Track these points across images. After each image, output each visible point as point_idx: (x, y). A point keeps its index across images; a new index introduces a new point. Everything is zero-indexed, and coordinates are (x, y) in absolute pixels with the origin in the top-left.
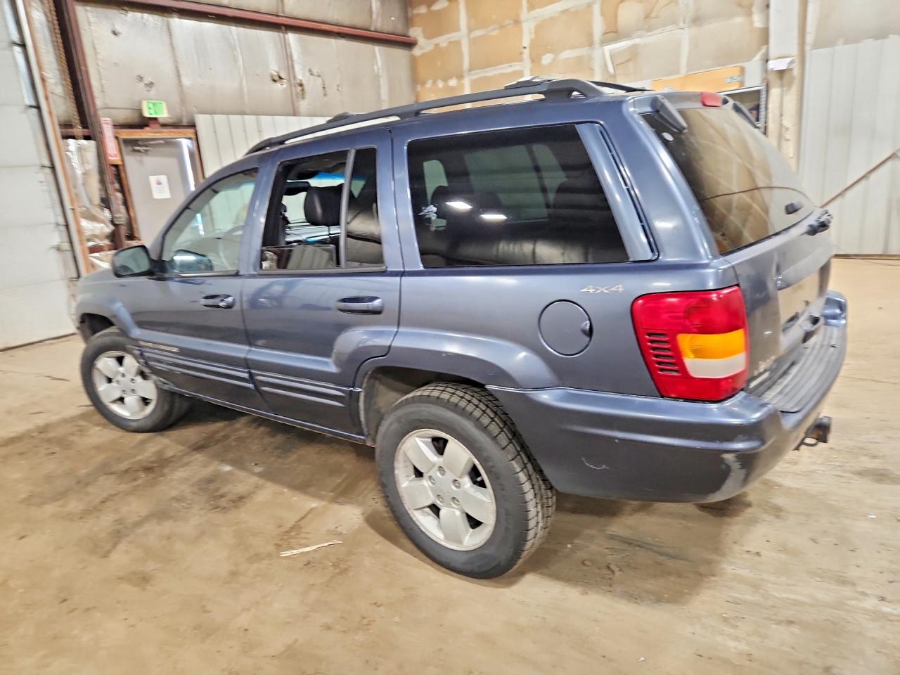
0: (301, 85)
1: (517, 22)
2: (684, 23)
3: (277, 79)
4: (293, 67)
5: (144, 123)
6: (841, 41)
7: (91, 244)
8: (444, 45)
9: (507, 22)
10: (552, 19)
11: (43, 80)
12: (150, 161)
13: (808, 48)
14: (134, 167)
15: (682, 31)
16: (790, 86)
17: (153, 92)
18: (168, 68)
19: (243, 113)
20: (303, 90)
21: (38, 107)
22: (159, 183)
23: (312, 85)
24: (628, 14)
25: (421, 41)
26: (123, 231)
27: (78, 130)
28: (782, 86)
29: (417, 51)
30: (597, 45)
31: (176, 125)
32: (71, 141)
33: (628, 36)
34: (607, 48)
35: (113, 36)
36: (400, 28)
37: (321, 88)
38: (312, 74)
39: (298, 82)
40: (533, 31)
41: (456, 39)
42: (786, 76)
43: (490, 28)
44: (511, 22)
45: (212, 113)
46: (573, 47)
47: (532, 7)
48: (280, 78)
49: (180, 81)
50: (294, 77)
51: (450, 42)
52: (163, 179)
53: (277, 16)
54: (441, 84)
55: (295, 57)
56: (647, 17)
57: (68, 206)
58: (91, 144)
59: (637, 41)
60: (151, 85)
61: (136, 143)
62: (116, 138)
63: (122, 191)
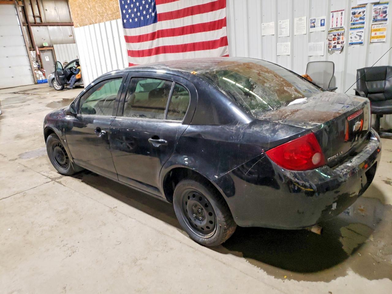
5: (43, 47)
7: (35, 69)
11: (26, 41)
12: (45, 53)
14: (42, 55)
17: (45, 41)
18: (47, 36)
19: (63, 44)
21: (26, 46)
22: (47, 58)
26: (41, 67)
27: (32, 49)
31: (50, 47)
32: (31, 51)
35: (37, 31)
45: (56, 44)
48: (71, 36)
49: (50, 38)
53: (70, 23)
57: (31, 62)
58: (35, 52)
60: (44, 40)
61: (42, 50)
62: (39, 50)
63: (40, 59)
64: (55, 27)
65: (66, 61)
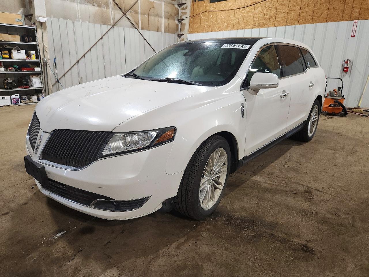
28: (42, 29)
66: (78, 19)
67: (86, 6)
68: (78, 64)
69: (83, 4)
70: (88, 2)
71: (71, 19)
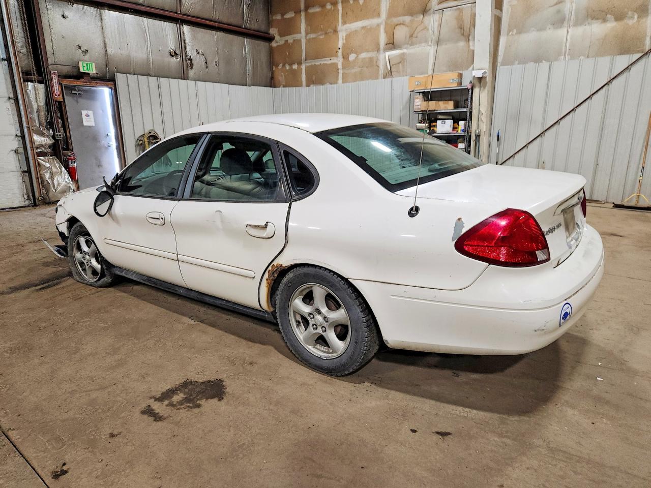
0: (190, 59)
1: (335, 31)
2: (431, 42)
3: (173, 54)
4: (185, 47)
5: (80, 76)
6: (517, 62)
7: (39, 150)
8: (290, 41)
9: (330, 30)
10: (356, 31)
11: (13, 43)
12: (83, 101)
13: (499, 65)
14: (71, 103)
15: (430, 47)
16: (484, 87)
17: (87, 57)
18: (99, 42)
19: (148, 75)
20: (191, 63)
21: (9, 61)
22: (87, 116)
23: (198, 61)
24: (401, 33)
25: (277, 37)
26: (62, 143)
27: (36, 77)
28: (480, 87)
29: (274, 44)
30: (382, 51)
31: (102, 79)
32: (30, 84)
33: (400, 47)
34: (388, 54)
35: (62, 18)
36: (263, 28)
37: (204, 63)
38: (198, 53)
39: (189, 57)
40: (344, 38)
41: (299, 38)
42: (483, 81)
43: (319, 34)
44: (332, 31)
45: (127, 73)
46: (368, 51)
47: (344, 23)
48: (177, 54)
49: (106, 50)
50: (186, 54)
51: (294, 40)
52: (90, 113)
54: (288, 67)
55: (187, 41)
56: (411, 36)
57: (25, 125)
58: (41, 88)
59: (405, 51)
60: (86, 51)
61: (73, 88)
62: (60, 84)
63: (62, 118)
64: (128, 18)
65: (152, 130)
66: (562, 57)
67: (587, 27)
68: (543, 136)
69: (581, 25)
70: (593, 19)
71: (547, 60)
